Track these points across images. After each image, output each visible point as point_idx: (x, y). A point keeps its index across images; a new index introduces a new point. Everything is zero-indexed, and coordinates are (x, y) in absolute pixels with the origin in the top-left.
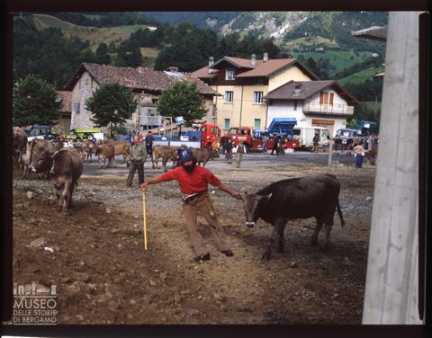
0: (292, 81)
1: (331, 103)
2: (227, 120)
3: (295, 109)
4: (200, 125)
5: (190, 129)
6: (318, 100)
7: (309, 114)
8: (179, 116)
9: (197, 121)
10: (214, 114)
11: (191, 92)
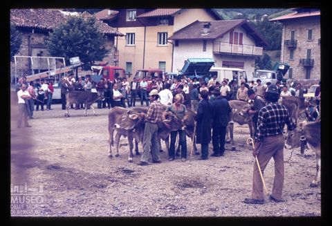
0: (197, 22)
1: (241, 44)
2: (129, 64)
3: (205, 50)
4: (100, 68)
5: (89, 72)
6: (228, 40)
7: (219, 55)
8: (74, 56)
9: (96, 63)
10: (115, 56)
11: (88, 27)
